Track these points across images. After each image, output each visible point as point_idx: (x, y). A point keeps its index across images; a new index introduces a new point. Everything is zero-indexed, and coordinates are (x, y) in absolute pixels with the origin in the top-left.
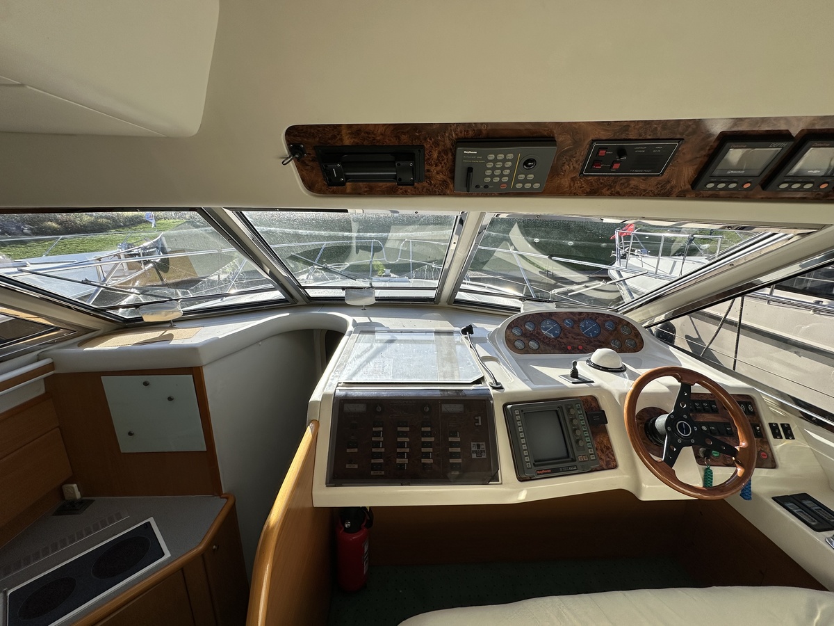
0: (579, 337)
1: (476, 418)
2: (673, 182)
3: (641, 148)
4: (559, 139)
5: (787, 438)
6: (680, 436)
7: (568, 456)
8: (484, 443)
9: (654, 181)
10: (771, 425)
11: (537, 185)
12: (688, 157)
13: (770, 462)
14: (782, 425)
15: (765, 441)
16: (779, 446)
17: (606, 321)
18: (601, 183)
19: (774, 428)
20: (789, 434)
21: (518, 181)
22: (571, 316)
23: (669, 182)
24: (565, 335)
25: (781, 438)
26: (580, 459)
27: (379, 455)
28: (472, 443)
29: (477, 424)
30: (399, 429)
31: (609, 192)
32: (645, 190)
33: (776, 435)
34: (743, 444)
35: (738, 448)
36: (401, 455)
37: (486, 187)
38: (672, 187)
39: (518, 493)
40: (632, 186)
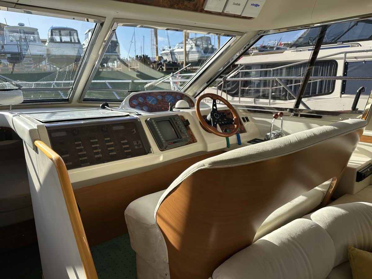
1: (133, 130)
2: (198, 5)
5: (248, 121)
6: (216, 119)
7: (178, 138)
8: (140, 141)
10: (242, 118)
13: (243, 131)
14: (245, 117)
15: (242, 124)
16: (246, 124)
19: (243, 118)
20: (248, 120)
23: (197, 4)
24: (160, 103)
25: (246, 122)
26: (183, 137)
27: (84, 156)
28: (134, 142)
29: (133, 133)
30: (91, 141)
31: (177, 7)
32: (189, 7)
33: (244, 121)
34: (235, 118)
35: (234, 119)
36: (97, 153)
38: (198, 7)
40: (185, 5)
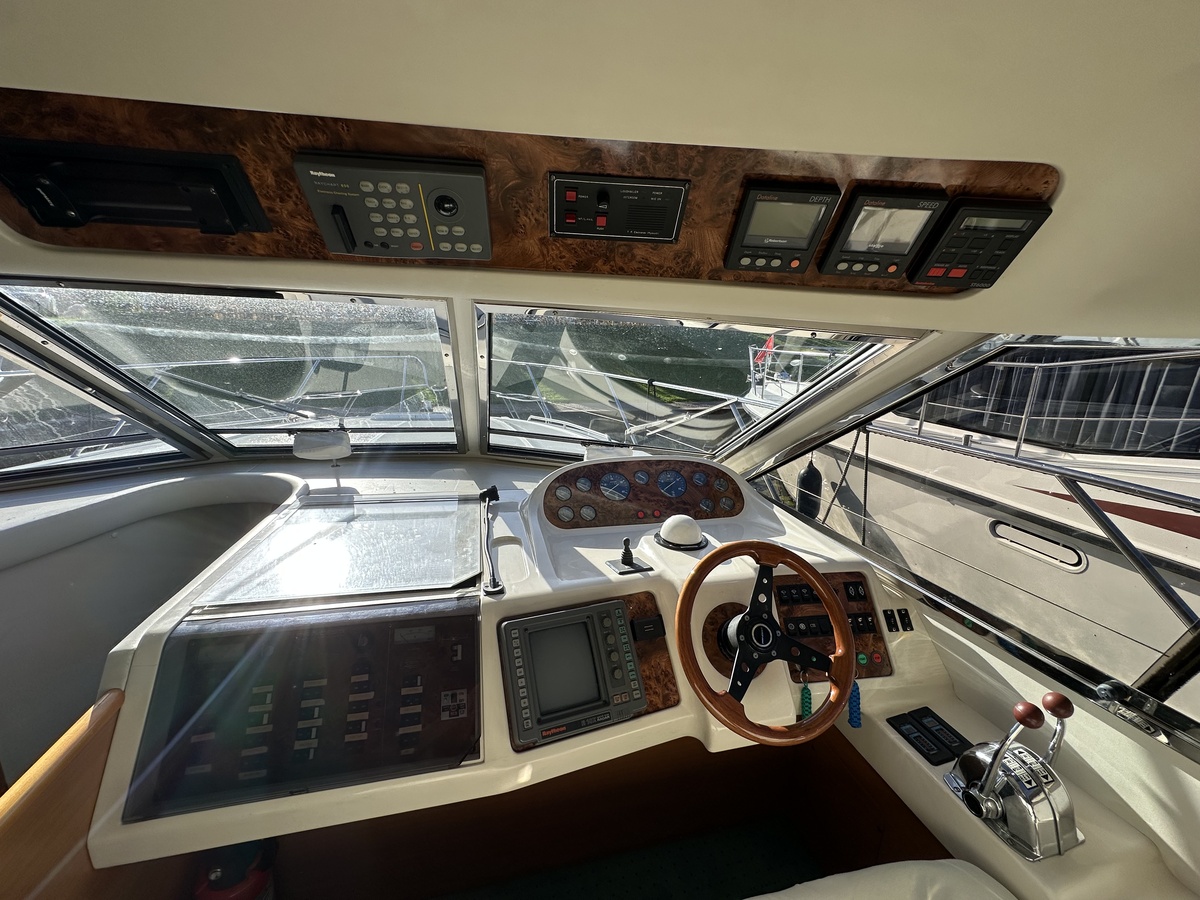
0: (656, 498)
1: (455, 648)
2: (697, 255)
3: (630, 191)
4: (495, 163)
5: (905, 630)
6: (757, 649)
7: (599, 698)
8: (465, 691)
9: (668, 251)
10: (885, 612)
11: (477, 248)
12: (707, 212)
13: (880, 666)
14: (899, 611)
15: (880, 639)
16: (896, 642)
17: (694, 472)
18: (591, 251)
19: (889, 615)
20: (907, 625)
21: (439, 239)
22: (646, 466)
23: (690, 254)
24: (637, 495)
25: (898, 630)
26: (617, 700)
28: (443, 694)
29: (455, 659)
30: (306, 685)
31: (607, 268)
32: (661, 267)
33: (892, 627)
34: (840, 651)
35: (832, 657)
36: (305, 734)
37: (384, 245)
38: (698, 263)
39: (516, 773)
40: (638, 258)
